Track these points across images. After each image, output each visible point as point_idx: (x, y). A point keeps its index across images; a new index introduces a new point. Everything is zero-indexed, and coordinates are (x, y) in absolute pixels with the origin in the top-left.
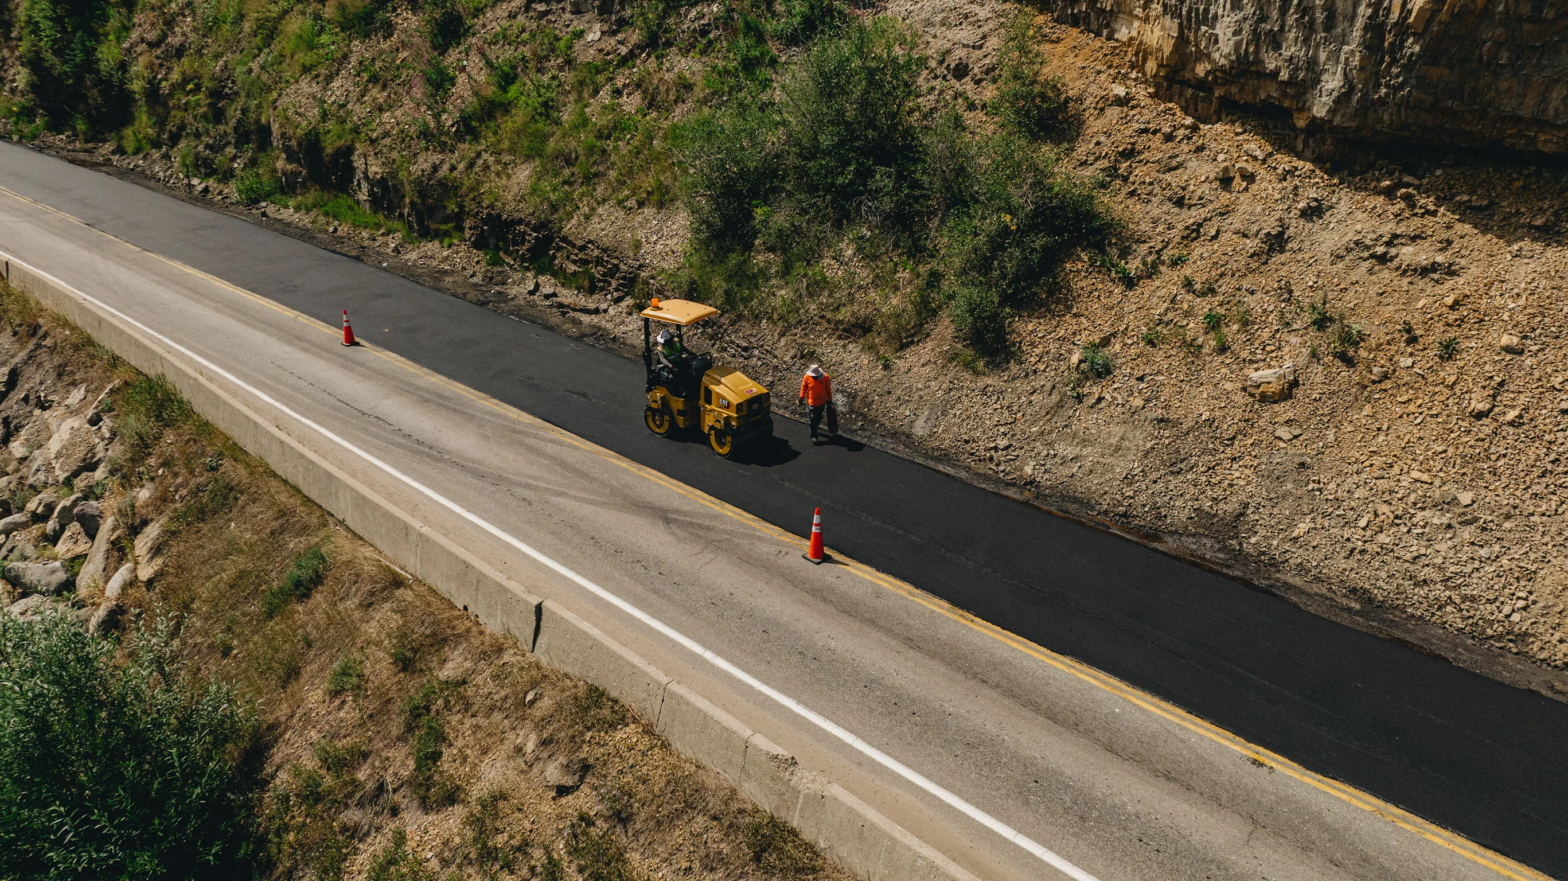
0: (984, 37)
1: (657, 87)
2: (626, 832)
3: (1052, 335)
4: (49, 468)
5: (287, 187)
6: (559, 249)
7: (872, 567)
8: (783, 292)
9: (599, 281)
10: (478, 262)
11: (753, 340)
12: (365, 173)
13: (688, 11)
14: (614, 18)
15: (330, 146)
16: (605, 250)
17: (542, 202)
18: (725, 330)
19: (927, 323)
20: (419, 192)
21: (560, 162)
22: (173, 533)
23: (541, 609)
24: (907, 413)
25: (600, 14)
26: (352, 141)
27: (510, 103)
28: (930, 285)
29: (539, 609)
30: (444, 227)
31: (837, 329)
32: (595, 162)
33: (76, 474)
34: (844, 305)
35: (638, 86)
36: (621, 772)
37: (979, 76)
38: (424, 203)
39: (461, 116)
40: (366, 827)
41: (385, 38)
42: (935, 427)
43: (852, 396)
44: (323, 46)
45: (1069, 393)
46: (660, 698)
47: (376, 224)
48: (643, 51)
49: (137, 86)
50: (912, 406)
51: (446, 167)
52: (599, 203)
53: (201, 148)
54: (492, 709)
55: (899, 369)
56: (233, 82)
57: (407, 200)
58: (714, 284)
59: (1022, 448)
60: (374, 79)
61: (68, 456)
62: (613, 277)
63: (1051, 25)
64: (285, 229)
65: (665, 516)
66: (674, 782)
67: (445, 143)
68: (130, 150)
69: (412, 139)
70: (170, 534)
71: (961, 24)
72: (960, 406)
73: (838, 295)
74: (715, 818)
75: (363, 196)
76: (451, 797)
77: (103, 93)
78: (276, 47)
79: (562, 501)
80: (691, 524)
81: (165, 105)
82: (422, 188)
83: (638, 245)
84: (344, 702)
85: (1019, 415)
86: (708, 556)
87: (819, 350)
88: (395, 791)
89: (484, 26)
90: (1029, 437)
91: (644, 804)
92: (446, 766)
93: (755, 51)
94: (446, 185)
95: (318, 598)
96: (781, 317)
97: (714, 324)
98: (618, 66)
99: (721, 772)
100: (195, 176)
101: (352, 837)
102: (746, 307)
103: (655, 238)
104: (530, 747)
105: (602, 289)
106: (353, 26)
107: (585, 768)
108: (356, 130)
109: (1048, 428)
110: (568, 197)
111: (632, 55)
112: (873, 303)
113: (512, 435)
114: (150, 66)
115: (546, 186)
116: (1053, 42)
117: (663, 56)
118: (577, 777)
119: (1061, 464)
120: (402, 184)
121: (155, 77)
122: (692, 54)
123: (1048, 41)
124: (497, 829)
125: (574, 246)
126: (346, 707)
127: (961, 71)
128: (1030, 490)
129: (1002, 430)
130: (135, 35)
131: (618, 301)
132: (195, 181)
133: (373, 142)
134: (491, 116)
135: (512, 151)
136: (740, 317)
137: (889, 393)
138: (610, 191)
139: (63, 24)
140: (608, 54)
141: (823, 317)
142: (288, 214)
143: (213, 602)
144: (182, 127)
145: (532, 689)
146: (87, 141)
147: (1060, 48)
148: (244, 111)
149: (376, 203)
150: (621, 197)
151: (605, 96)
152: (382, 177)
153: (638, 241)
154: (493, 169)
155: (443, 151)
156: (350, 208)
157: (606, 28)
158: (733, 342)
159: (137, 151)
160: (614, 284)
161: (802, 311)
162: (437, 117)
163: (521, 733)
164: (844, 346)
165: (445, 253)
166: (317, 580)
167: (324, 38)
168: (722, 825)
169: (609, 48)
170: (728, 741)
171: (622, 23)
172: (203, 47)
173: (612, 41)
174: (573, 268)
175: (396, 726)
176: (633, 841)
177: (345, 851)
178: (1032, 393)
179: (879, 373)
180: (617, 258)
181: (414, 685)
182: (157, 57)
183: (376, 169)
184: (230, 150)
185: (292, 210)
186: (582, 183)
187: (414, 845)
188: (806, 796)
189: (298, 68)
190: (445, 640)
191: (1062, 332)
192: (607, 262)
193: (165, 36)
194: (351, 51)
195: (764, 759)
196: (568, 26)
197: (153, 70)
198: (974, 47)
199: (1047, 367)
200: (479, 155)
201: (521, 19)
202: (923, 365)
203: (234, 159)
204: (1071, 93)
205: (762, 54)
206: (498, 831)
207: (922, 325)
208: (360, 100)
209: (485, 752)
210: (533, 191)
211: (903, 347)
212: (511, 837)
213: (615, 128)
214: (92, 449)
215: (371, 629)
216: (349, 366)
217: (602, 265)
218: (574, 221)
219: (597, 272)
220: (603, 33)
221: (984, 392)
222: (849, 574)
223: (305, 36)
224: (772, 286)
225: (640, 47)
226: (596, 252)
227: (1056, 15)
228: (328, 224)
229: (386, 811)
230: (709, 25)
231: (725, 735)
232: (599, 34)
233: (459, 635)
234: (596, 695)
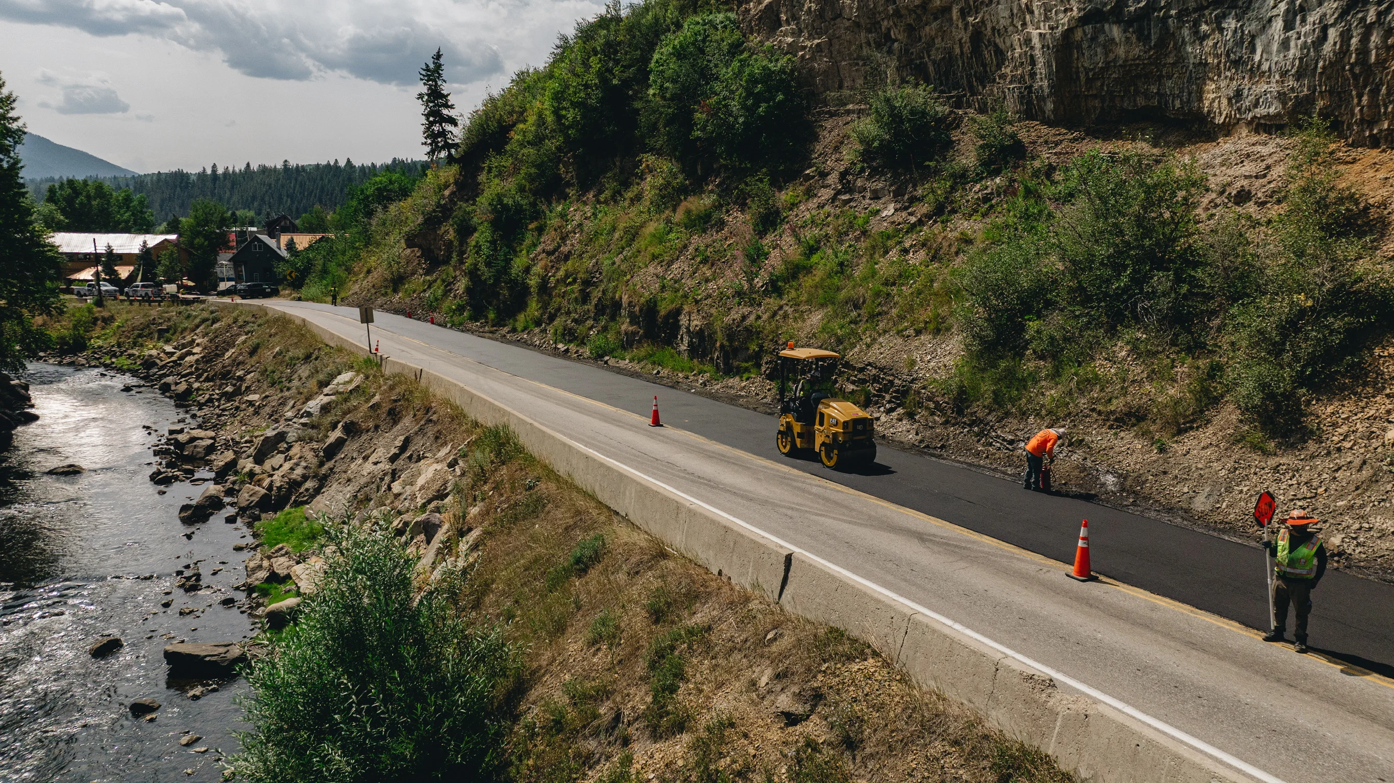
0: (1268, 167)
1: (941, 243)
2: (854, 759)
3: (1359, 415)
4: (413, 497)
5: (628, 343)
6: (841, 374)
7: (1145, 589)
8: (1053, 392)
9: (875, 396)
10: (769, 390)
11: (1019, 433)
12: (688, 328)
13: (972, 186)
14: (906, 197)
15: (664, 309)
16: (881, 369)
17: (830, 338)
18: (992, 427)
19: (1208, 410)
20: (728, 335)
21: (850, 306)
22: (490, 533)
23: (791, 560)
24: (1186, 490)
25: (894, 197)
26: (682, 304)
27: (811, 267)
28: (1211, 376)
29: (789, 559)
30: (744, 365)
31: (1108, 420)
32: (879, 304)
33: (430, 501)
34: (1117, 398)
35: (924, 245)
36: (855, 700)
37: (1263, 199)
38: (731, 346)
39: (770, 279)
40: (598, 755)
41: (717, 232)
42: (1218, 502)
43: (1122, 477)
44: (669, 241)
45: (1385, 468)
46: (903, 631)
47: (690, 368)
48: (930, 219)
49: (533, 282)
50: (1190, 484)
51: (752, 317)
52: (880, 335)
53: (569, 322)
54: (732, 650)
55: (1176, 452)
56: (600, 273)
57: (718, 344)
58: (984, 387)
59: (1325, 522)
60: (705, 261)
61: (429, 488)
62: (887, 392)
63: (1344, 149)
64: (620, 371)
65: (921, 537)
66: (911, 709)
67: (754, 299)
68: (519, 329)
69: (729, 298)
70: (487, 534)
71: (1242, 162)
72: (1248, 483)
73: (1109, 390)
74: (956, 743)
75: (683, 347)
76: (680, 726)
77: (511, 289)
78: (635, 245)
79: (822, 519)
80: (946, 544)
81: (550, 295)
82: (731, 334)
83: (913, 363)
84: (599, 649)
85: (1320, 490)
86: (963, 564)
87: (1088, 438)
88: (629, 724)
89: (797, 215)
90: (1334, 511)
91: (876, 730)
92: (681, 698)
93: (1034, 208)
94: (751, 331)
95: (593, 573)
96: (1050, 413)
97: (981, 422)
98: (907, 232)
99: (965, 702)
100: (561, 342)
101: (584, 763)
102: (1014, 406)
103: (929, 357)
104: (764, 680)
105: (876, 403)
106: (695, 226)
107: (817, 697)
108: (685, 296)
109: (1359, 502)
110: (853, 333)
111: (920, 222)
112: (1147, 395)
113: (783, 480)
114: (545, 268)
115: (835, 325)
116: (1347, 163)
117: (947, 221)
118: (808, 707)
119: (1379, 538)
120: (716, 332)
121: (547, 275)
122: (974, 218)
123: (1342, 163)
124: (721, 753)
125: (854, 368)
126: (600, 655)
127: (1243, 197)
128: (1338, 562)
129: (1300, 503)
130: (539, 249)
131: (889, 411)
132: (560, 346)
133: (697, 302)
134: (794, 276)
135: (809, 302)
136: (1007, 414)
137: (1165, 473)
138: (891, 324)
139: (495, 245)
140: (899, 224)
141: (1093, 410)
142: (622, 364)
143: (509, 583)
144: (559, 309)
145: (774, 629)
146: (493, 326)
147: (1357, 167)
148: (604, 292)
149: (693, 351)
150: (900, 328)
151: (894, 255)
152: (700, 329)
153: (913, 360)
154: (791, 316)
155: (752, 305)
156: (672, 357)
157: (898, 206)
158: (998, 437)
159: (525, 329)
160: (887, 397)
161: (1071, 405)
162: (750, 281)
163: (757, 670)
164: (1116, 434)
165: (743, 384)
166: (596, 558)
167: (672, 236)
168: (963, 751)
169: (901, 220)
170: (975, 666)
171: (913, 200)
172: (583, 253)
173: (904, 214)
174: (851, 387)
175: (640, 667)
176: (860, 767)
177: (574, 776)
178: (1337, 471)
179: (1154, 455)
180: (893, 375)
181: (663, 633)
182: (551, 261)
183: (697, 323)
184: (590, 323)
185: (627, 361)
186: (867, 321)
187: (639, 767)
188: (1066, 719)
189: (649, 257)
190: (697, 597)
191: (1372, 412)
192: (883, 379)
193: (559, 246)
194: (690, 243)
195: (1016, 680)
196: (866, 209)
197: (546, 270)
198: (1257, 177)
199: (1354, 445)
200: (781, 308)
201: (827, 208)
202: (1203, 448)
203: (591, 328)
204: (1371, 201)
205: (1040, 212)
206: (721, 755)
207: (1202, 412)
208: (692, 276)
209: (720, 686)
210: (824, 329)
211: (1180, 432)
212: (734, 761)
213: (900, 276)
214: (445, 483)
215: (634, 591)
216: (651, 436)
217: (878, 382)
218: (856, 350)
219: (872, 389)
220: (896, 210)
221: (1276, 469)
222: (1119, 592)
223: (658, 235)
224: (1042, 387)
225: (928, 216)
226: (874, 371)
227: (1350, 140)
228: (653, 369)
229: (618, 743)
230: (992, 193)
231: (973, 659)
232: (892, 211)
233: (710, 594)
234: (837, 634)
